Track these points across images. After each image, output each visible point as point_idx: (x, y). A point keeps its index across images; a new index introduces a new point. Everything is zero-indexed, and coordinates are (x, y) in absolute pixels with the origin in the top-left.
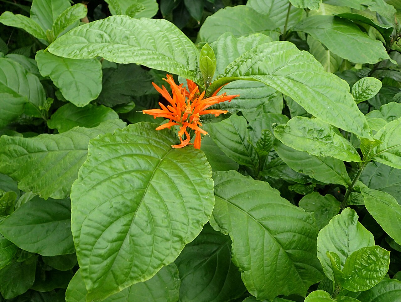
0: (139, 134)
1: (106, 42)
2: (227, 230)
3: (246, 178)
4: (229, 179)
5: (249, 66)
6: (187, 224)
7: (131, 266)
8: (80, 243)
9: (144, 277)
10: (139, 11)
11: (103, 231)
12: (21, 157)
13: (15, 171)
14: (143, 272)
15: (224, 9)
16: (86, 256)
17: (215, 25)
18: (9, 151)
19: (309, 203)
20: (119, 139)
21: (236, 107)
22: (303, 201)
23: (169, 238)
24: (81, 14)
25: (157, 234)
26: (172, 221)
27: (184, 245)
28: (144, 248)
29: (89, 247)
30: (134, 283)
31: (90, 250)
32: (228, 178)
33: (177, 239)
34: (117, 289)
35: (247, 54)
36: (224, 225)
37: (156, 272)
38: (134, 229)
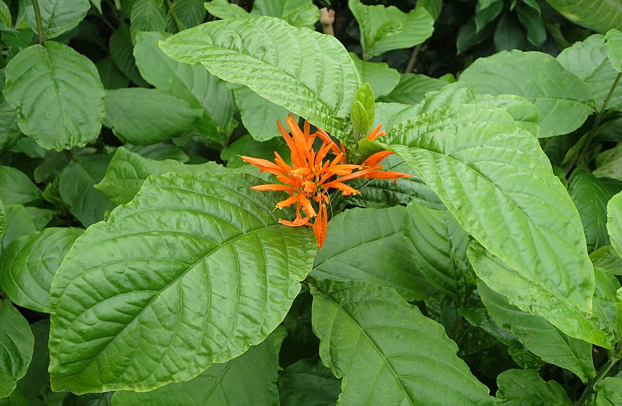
0: (236, 188)
1: (233, 50)
2: (340, 370)
3: (407, 307)
4: (379, 299)
5: (421, 133)
6: (228, 336)
7: (127, 363)
8: (58, 305)
9: (139, 386)
10: (393, 30)
11: (99, 301)
12: (128, 180)
13: (117, 195)
14: (141, 379)
15: (509, 53)
16: (61, 325)
17: (486, 72)
18: (119, 168)
19: (515, 383)
20: (198, 186)
21: (412, 193)
22: (506, 376)
23: (195, 345)
24: (310, 19)
25: (180, 333)
26: (209, 324)
27: (210, 363)
28: (154, 346)
29: (71, 316)
30: (124, 389)
31: (70, 320)
32: (378, 297)
33: (204, 350)
34: (100, 387)
35: (430, 114)
36: (338, 362)
37: (158, 386)
38: (148, 313)
